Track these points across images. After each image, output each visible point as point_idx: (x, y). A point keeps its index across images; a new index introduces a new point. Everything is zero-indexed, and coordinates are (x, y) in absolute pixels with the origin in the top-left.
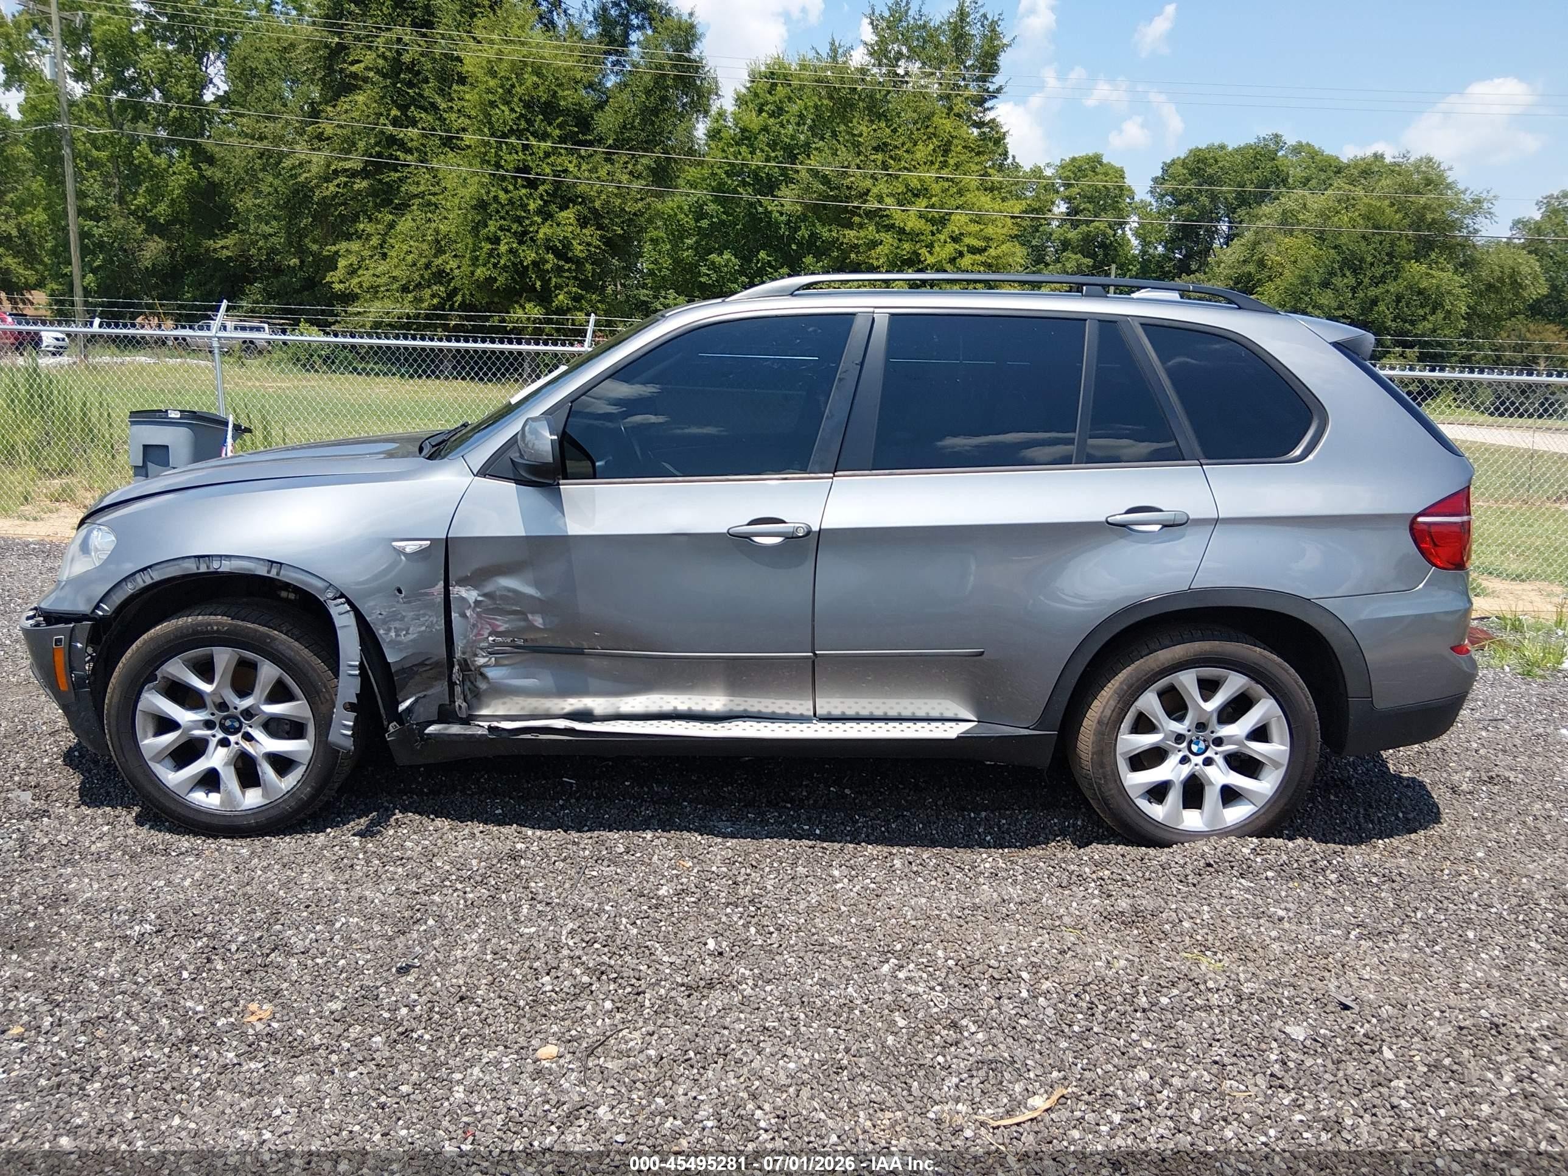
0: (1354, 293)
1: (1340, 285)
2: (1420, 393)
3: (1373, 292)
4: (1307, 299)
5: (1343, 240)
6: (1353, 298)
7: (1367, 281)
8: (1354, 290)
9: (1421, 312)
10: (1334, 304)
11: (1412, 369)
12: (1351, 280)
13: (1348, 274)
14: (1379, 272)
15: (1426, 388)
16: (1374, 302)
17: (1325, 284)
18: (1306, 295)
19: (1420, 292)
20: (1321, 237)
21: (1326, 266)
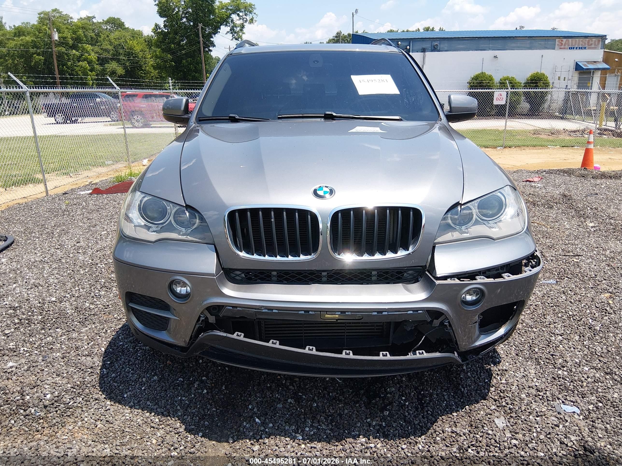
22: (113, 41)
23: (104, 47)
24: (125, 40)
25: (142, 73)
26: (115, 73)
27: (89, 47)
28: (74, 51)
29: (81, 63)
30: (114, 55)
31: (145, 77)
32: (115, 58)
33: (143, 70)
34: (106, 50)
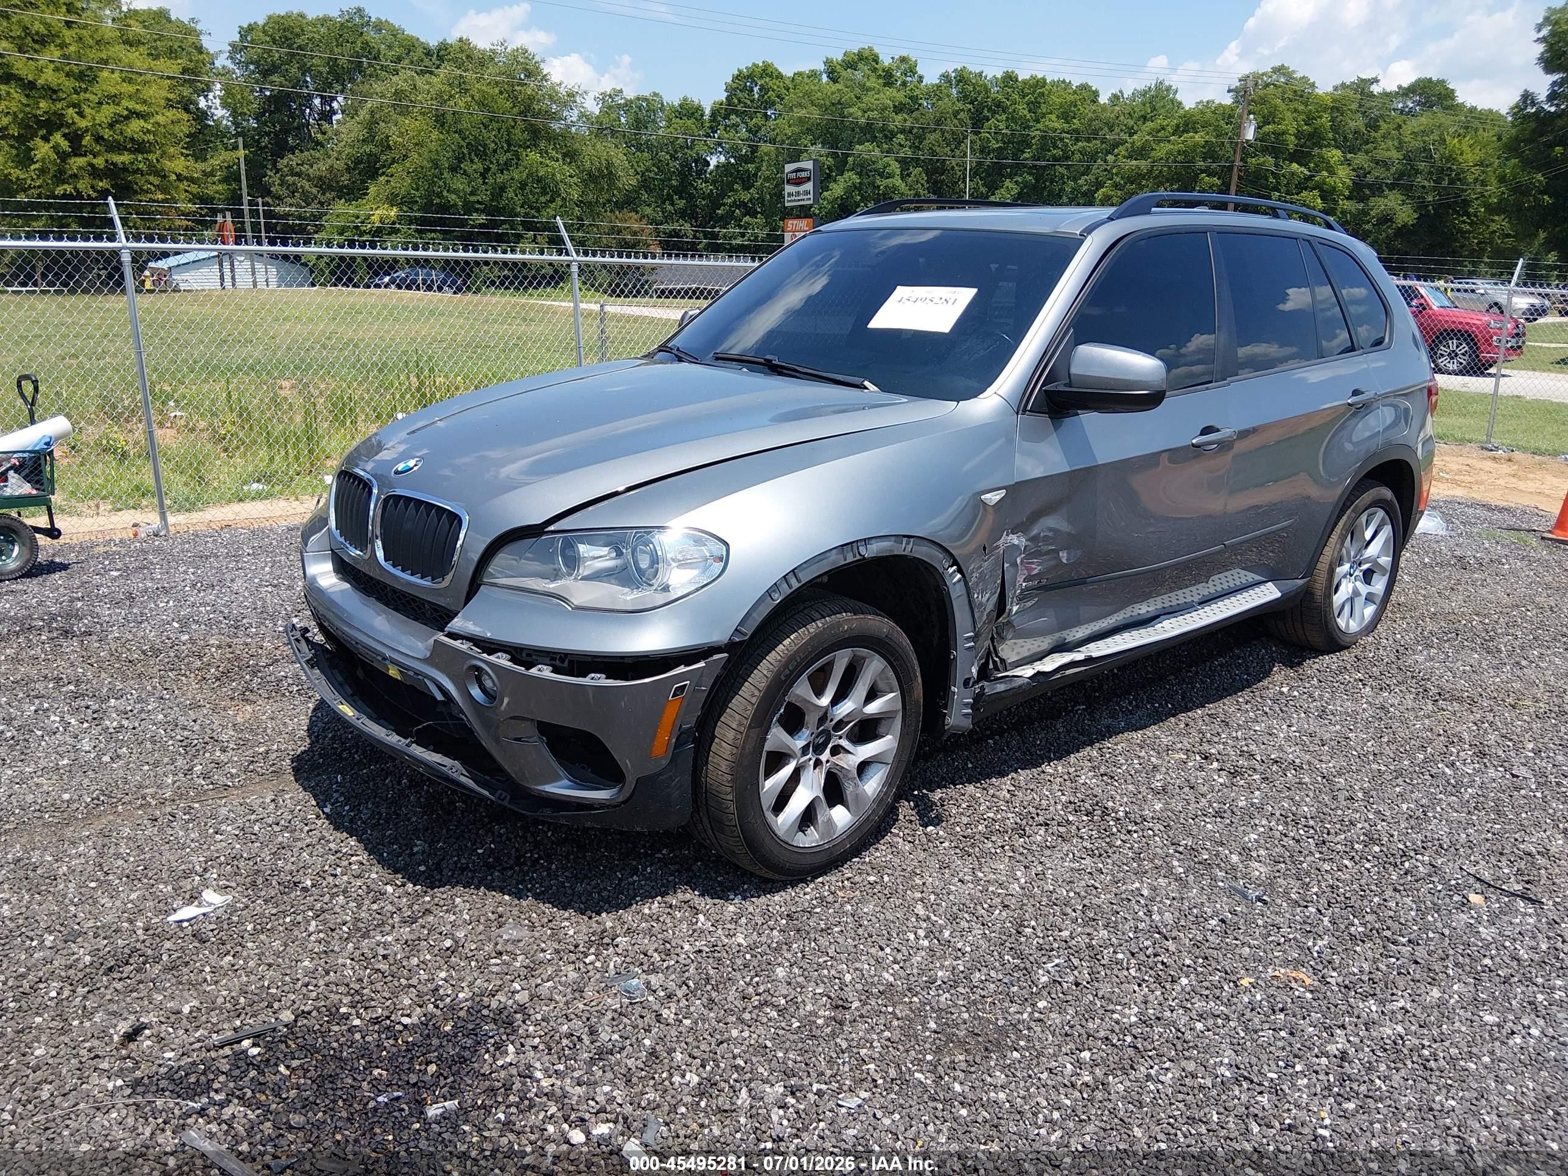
0: (485, 178)
1: (470, 171)
2: (552, 277)
3: (500, 179)
4: (441, 183)
5: (465, 124)
6: (484, 183)
7: (494, 167)
8: (483, 175)
9: (543, 199)
10: (469, 190)
11: (542, 253)
12: (479, 166)
13: (476, 160)
14: (503, 158)
15: (556, 271)
16: (503, 189)
17: (453, 169)
18: (440, 179)
19: (539, 180)
20: (440, 120)
21: (454, 151)
22: (1406, 140)
23: (1380, 154)
24: (1441, 135)
25: (1464, 222)
26: (1391, 220)
27: (1335, 155)
28: (1295, 166)
29: (1304, 194)
30: (1401, 175)
31: (1470, 232)
32: (1403, 183)
33: (1469, 215)
34: (1384, 164)
